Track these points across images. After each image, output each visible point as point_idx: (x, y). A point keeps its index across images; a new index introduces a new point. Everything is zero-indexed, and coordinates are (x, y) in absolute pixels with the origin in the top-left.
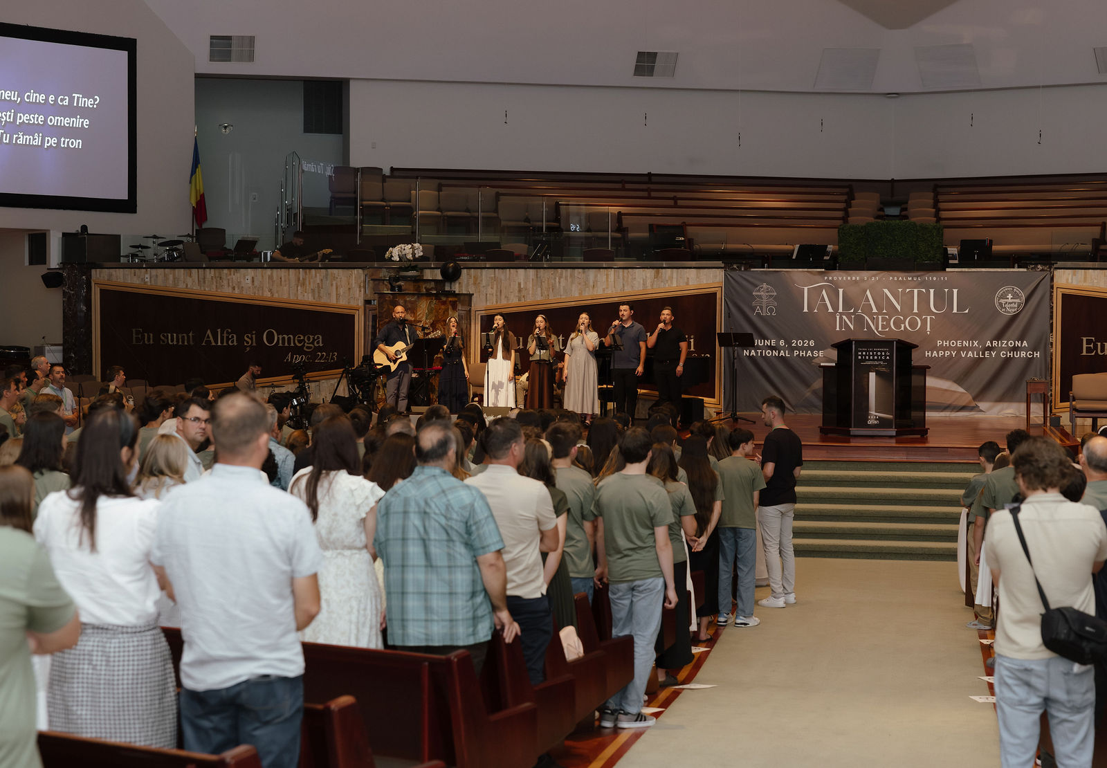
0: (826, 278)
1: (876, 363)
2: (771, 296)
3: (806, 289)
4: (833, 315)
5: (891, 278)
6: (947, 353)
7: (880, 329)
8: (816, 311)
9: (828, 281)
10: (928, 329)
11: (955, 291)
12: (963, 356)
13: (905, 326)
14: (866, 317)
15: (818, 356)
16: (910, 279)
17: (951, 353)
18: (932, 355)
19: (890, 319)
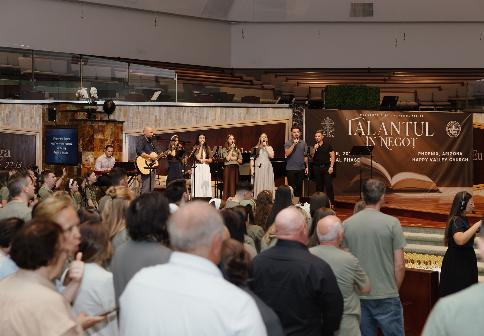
0: (361, 115)
2: (331, 125)
3: (350, 121)
4: (365, 136)
5: (395, 115)
6: (423, 159)
7: (389, 145)
8: (355, 134)
9: (362, 116)
10: (414, 146)
11: (427, 123)
12: (431, 161)
13: (402, 144)
14: (382, 138)
15: (357, 162)
16: (404, 116)
17: (425, 159)
18: (416, 160)
19: (394, 139)
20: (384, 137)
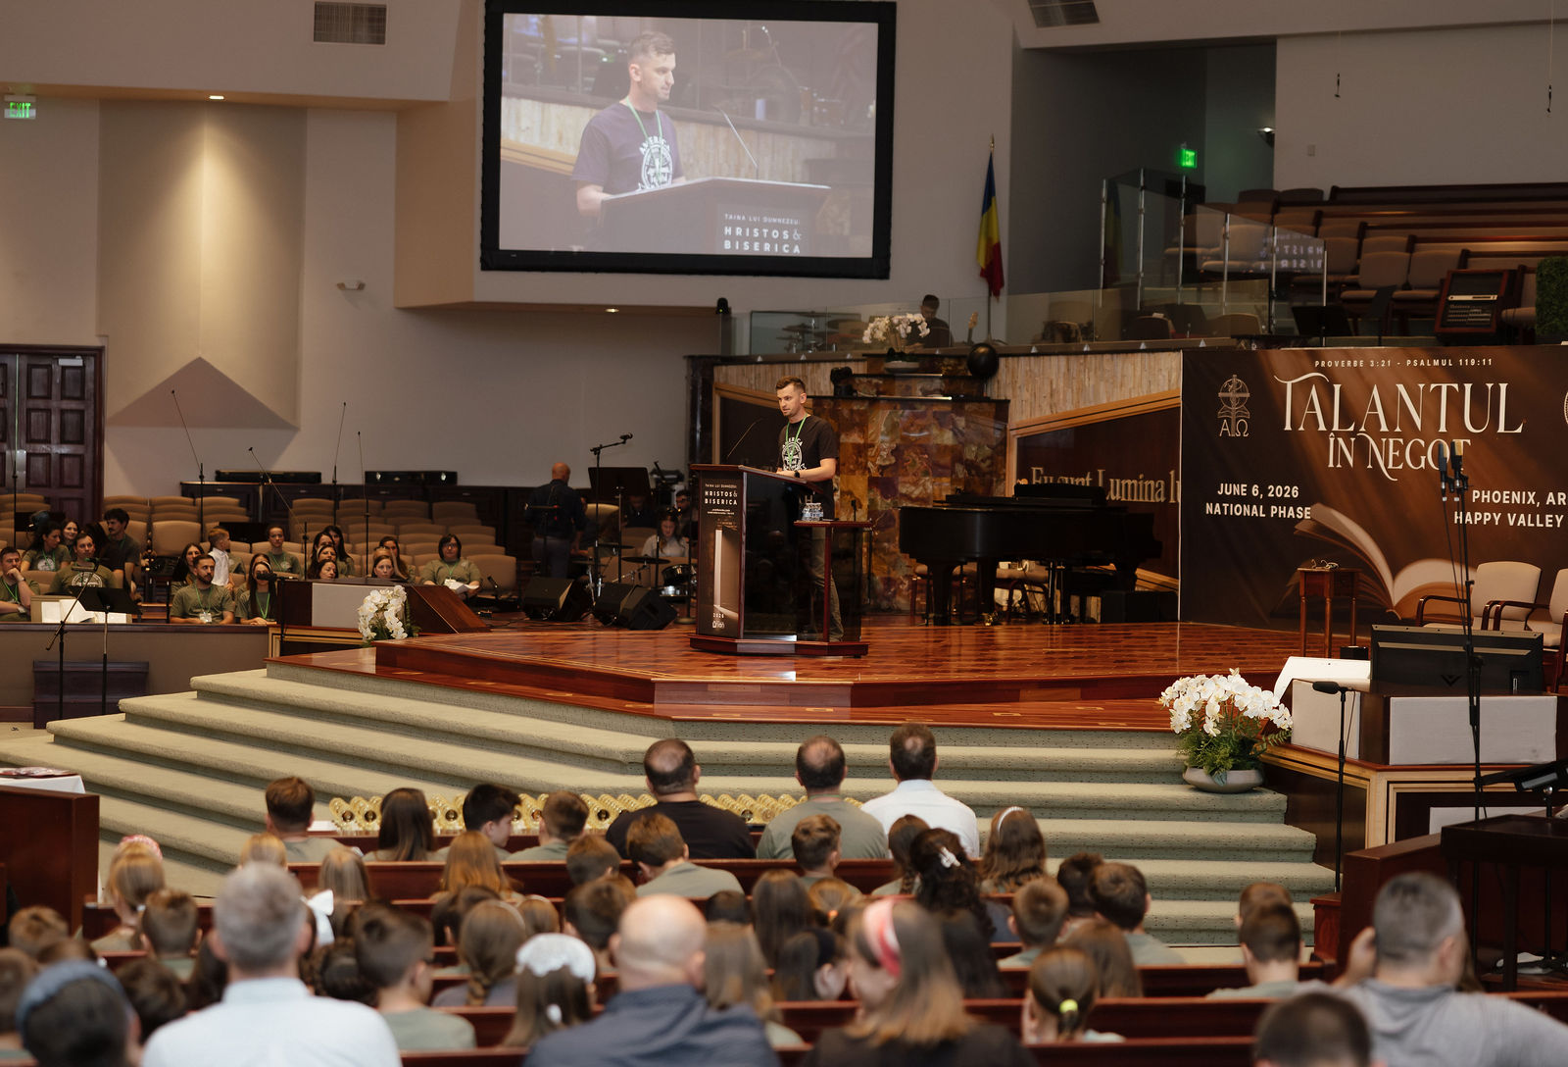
0: (1317, 363)
1: (723, 512)
2: (1242, 399)
3: (1289, 384)
4: (1325, 435)
5: (1409, 362)
6: (1487, 517)
7: (1390, 466)
8: (1301, 428)
9: (1319, 369)
11: (1503, 387)
12: (1511, 523)
13: (1426, 460)
14: (1372, 442)
16: (1436, 363)
17: (1492, 516)
18: (1464, 520)
19: (1406, 444)
20: (1378, 436)
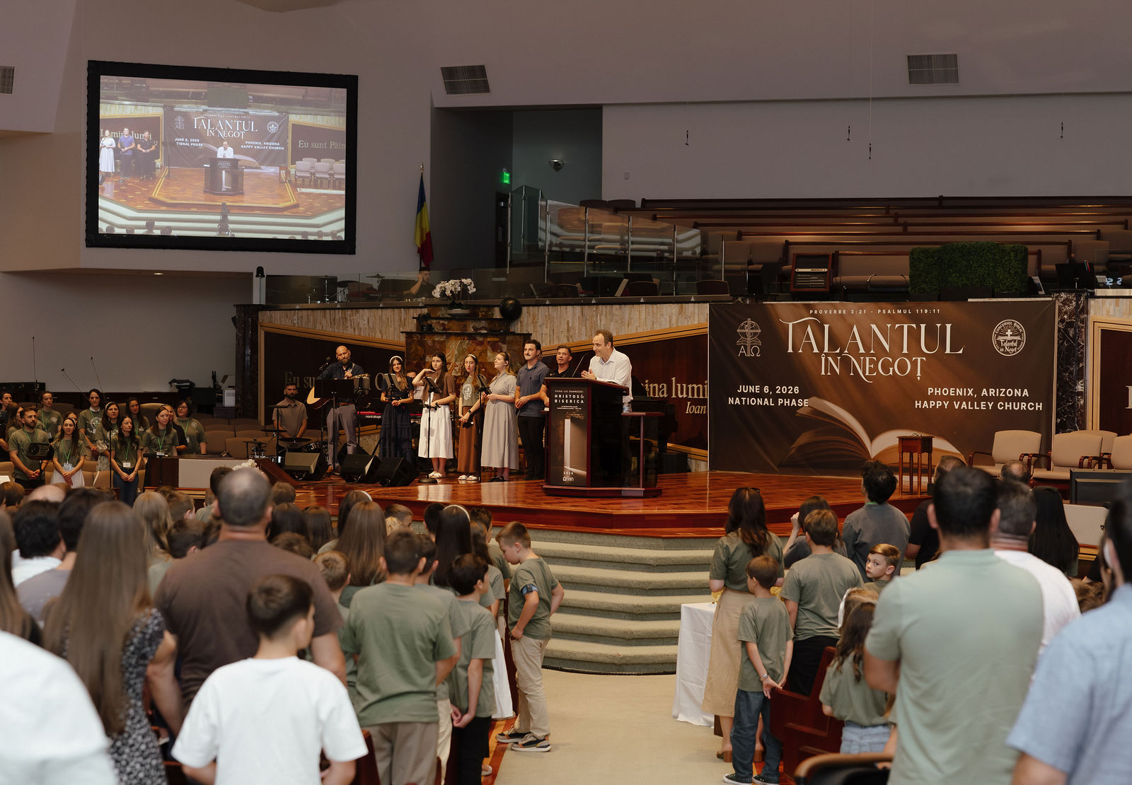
0: (811, 312)
1: (571, 408)
2: (755, 334)
3: (791, 324)
4: (818, 356)
5: (879, 311)
6: (939, 404)
7: (867, 374)
8: (800, 351)
9: (813, 315)
10: (919, 374)
11: (948, 326)
12: (957, 407)
13: (894, 370)
14: (853, 358)
15: (803, 406)
16: (899, 312)
17: (943, 403)
18: (922, 405)
19: (878, 361)
20: (858, 355)
